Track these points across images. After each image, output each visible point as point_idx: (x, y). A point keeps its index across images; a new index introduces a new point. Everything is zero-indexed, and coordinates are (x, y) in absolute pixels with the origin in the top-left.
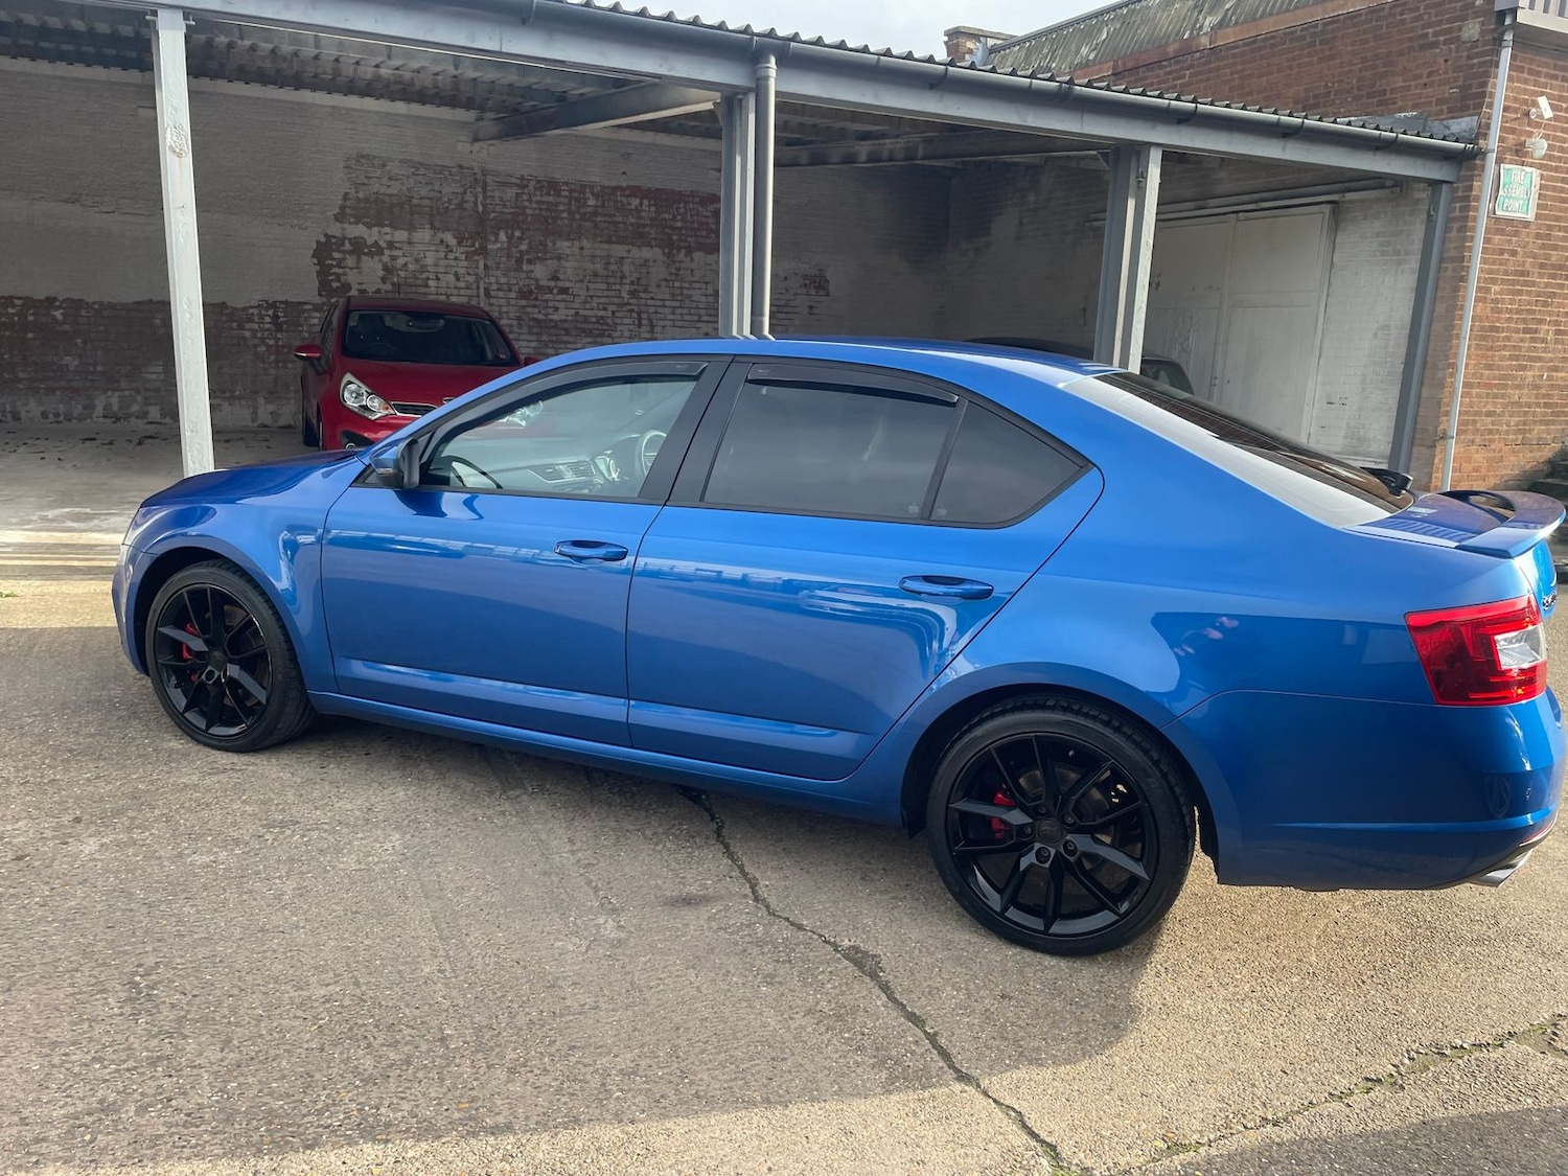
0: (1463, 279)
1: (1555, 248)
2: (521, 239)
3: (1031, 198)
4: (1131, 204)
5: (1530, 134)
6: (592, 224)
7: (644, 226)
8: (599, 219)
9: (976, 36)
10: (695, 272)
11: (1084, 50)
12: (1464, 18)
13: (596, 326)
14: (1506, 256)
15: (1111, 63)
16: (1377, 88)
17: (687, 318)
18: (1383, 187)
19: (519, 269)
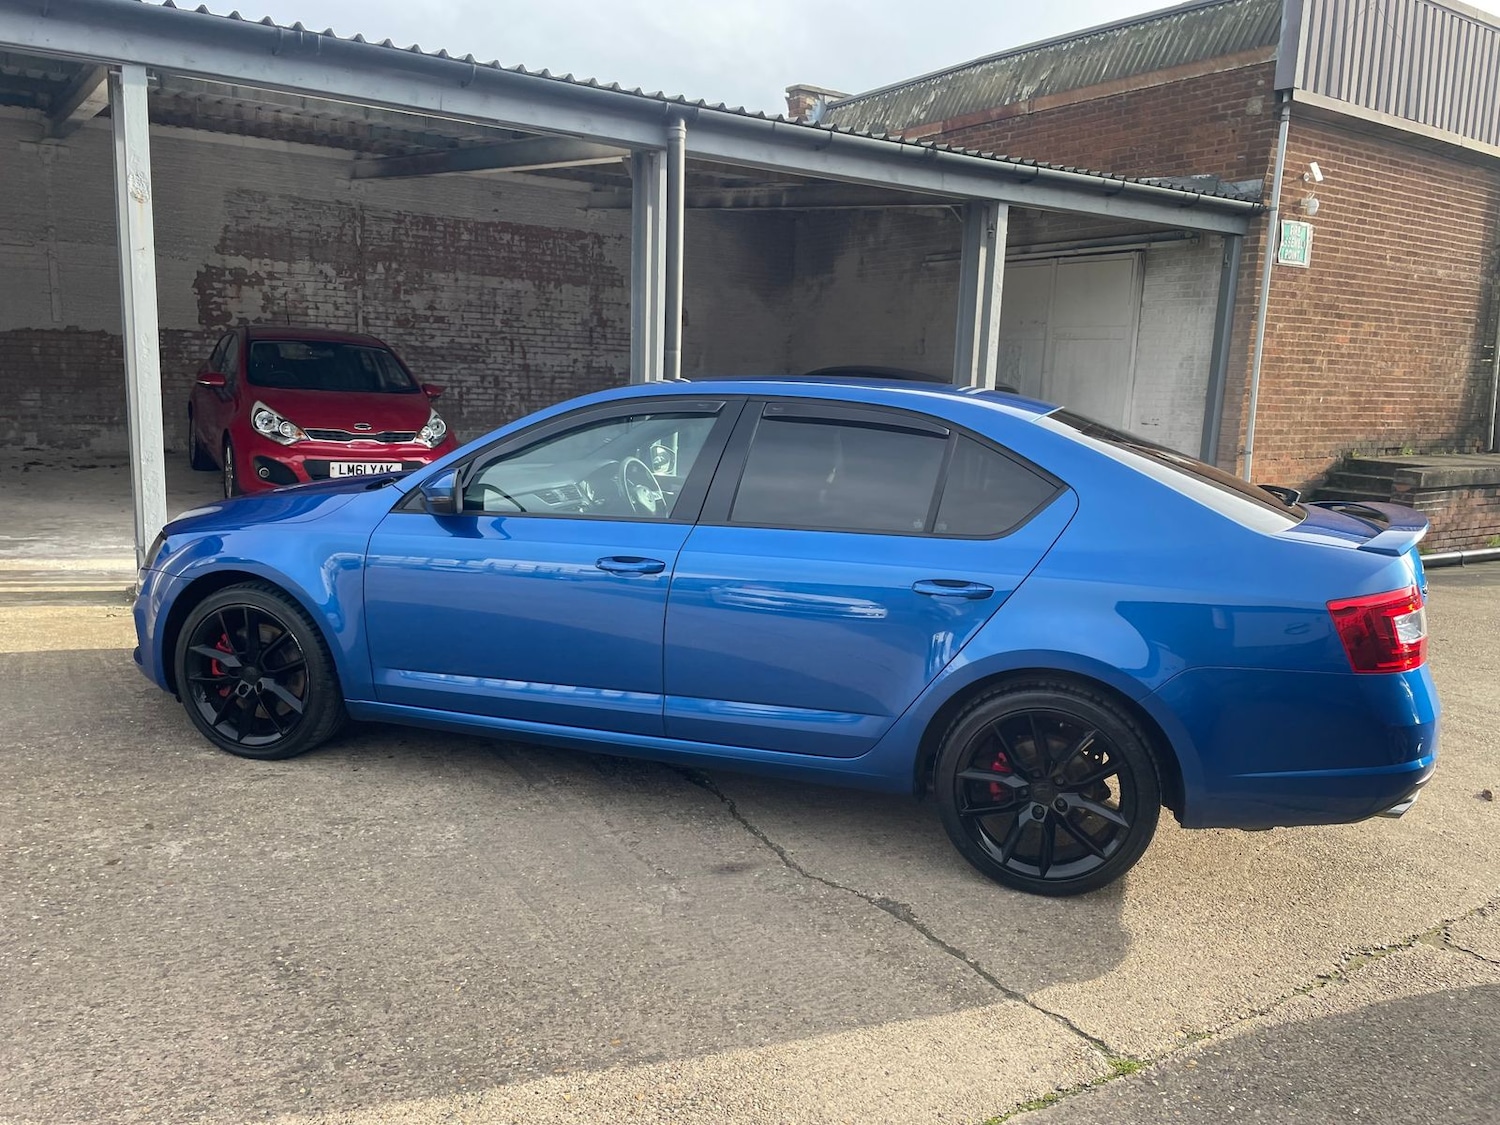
0: (1254, 317)
1: (1326, 290)
2: (397, 270)
3: (871, 240)
4: (983, 252)
5: (1304, 195)
6: (465, 257)
7: (515, 259)
8: (473, 252)
9: (814, 94)
10: (564, 303)
11: (915, 111)
12: (1248, 95)
13: (471, 353)
14: (1287, 298)
15: (941, 123)
16: (1175, 153)
17: (556, 345)
18: (1183, 237)
19: (396, 298)
